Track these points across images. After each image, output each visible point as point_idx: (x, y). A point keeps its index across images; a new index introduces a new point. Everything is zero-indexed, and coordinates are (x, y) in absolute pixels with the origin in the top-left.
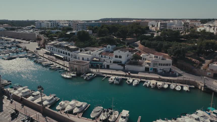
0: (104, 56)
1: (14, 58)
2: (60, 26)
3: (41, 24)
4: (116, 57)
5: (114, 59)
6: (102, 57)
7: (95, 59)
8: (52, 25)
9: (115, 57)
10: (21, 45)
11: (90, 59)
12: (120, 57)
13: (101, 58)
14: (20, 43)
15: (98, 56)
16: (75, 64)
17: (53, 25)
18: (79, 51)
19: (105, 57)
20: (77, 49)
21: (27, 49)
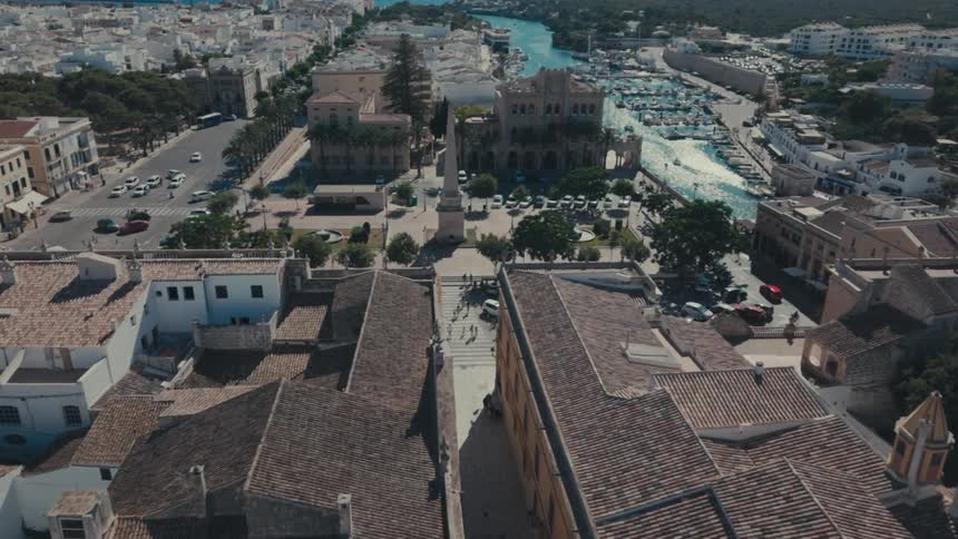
0: (866, 169)
1: (683, 138)
2: (872, 50)
3: (809, 37)
4: (893, 175)
5: (887, 180)
6: (862, 169)
7: (843, 172)
8: (843, 46)
9: (889, 174)
10: (715, 107)
11: (830, 169)
12: (902, 178)
13: (859, 172)
14: (717, 97)
15: (855, 166)
16: (782, 172)
17: (847, 44)
18: (826, 145)
19: (868, 172)
20: (822, 141)
21: (722, 120)
